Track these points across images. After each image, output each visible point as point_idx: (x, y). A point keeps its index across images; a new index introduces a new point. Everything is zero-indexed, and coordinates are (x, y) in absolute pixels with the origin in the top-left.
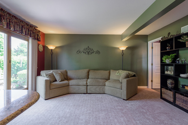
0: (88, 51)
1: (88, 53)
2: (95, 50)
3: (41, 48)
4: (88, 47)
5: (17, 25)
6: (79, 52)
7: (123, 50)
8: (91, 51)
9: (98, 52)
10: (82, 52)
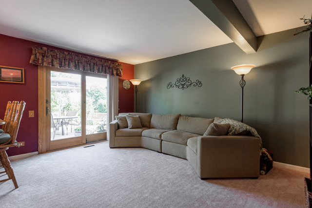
0: (183, 83)
1: (183, 87)
2: (194, 80)
3: (126, 85)
4: (183, 76)
5: (87, 64)
6: (170, 86)
7: (243, 75)
8: (187, 83)
9: (198, 83)
10: (175, 86)
